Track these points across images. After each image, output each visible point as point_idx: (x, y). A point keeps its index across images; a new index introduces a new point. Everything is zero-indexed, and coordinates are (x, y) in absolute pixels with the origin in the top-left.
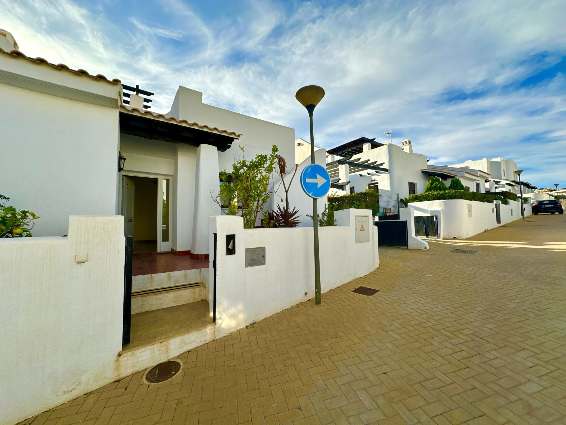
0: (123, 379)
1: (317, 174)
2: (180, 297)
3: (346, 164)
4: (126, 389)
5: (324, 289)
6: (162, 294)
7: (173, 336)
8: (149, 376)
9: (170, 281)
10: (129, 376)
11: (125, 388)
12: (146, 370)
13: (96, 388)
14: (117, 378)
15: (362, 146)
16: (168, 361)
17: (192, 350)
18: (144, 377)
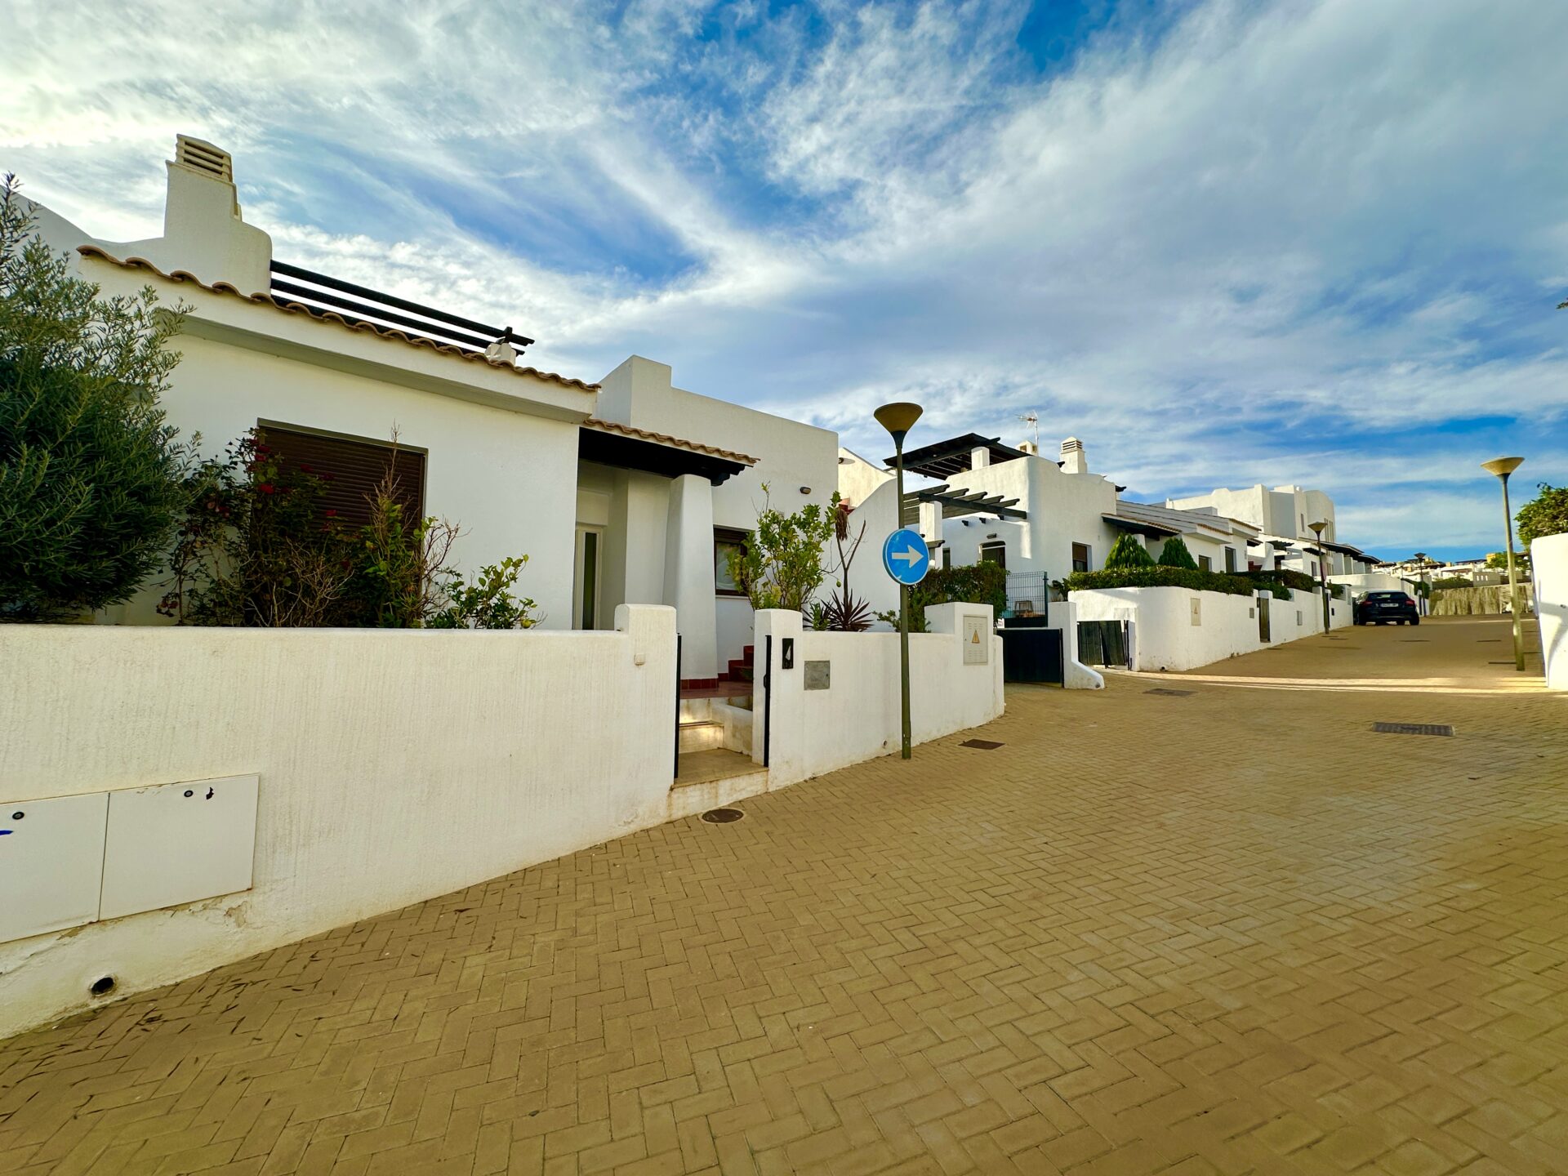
0: (675, 821)
1: (909, 546)
2: (687, 740)
3: (936, 502)
4: (689, 827)
7: (722, 778)
8: (708, 819)
10: (681, 819)
11: (686, 826)
12: (696, 815)
13: (650, 826)
14: (669, 819)
15: (970, 453)
16: (719, 809)
17: (743, 801)
18: (702, 820)
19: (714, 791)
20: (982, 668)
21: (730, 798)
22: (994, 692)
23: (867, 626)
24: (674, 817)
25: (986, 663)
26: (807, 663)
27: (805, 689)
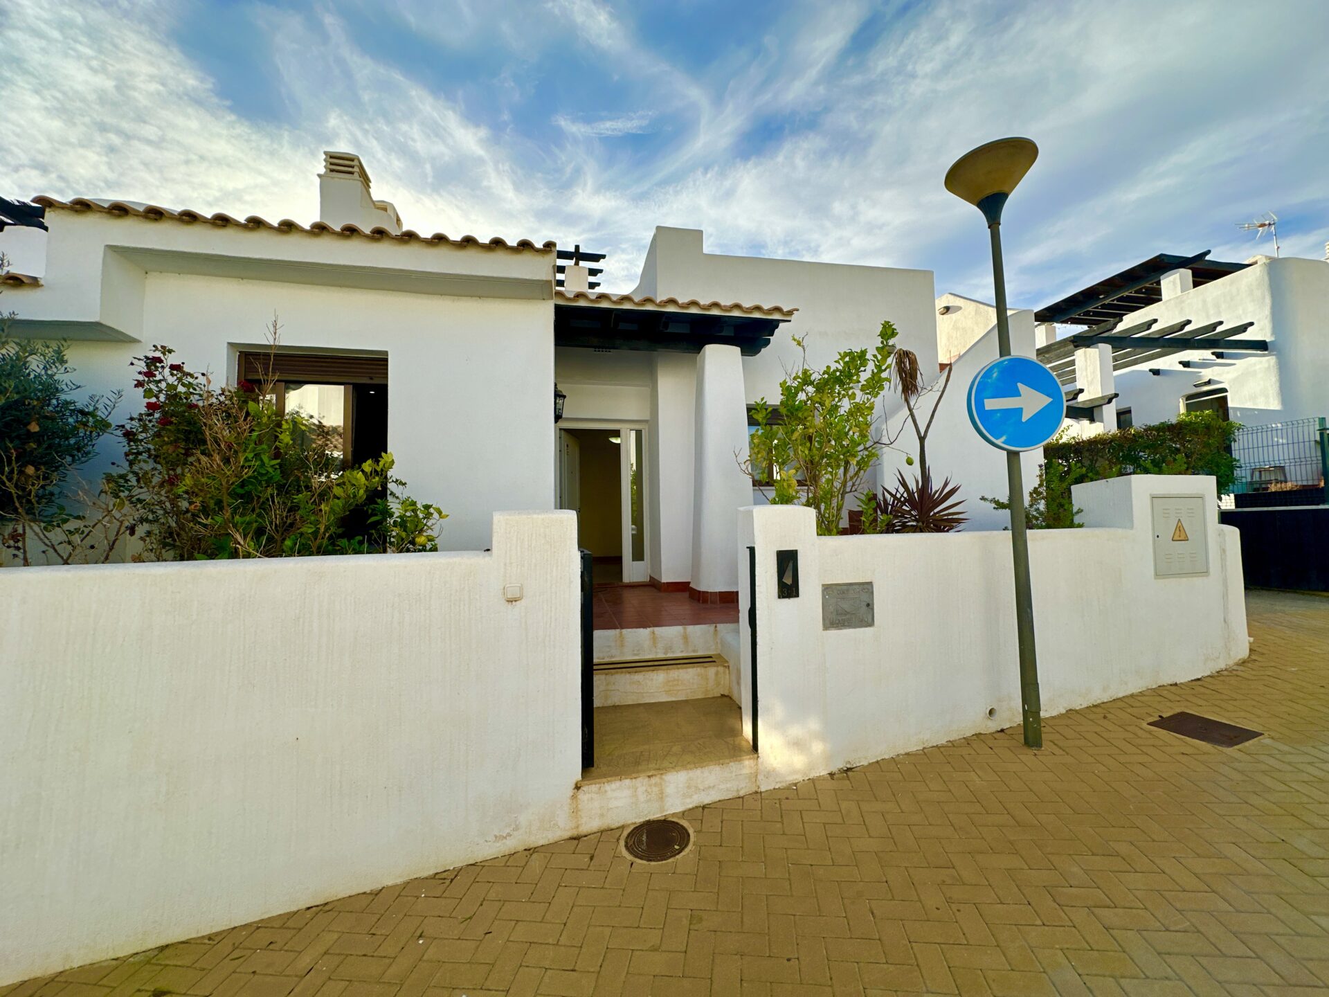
0: (586, 836)
1: (1019, 385)
2: (676, 683)
3: (1100, 345)
4: (592, 858)
5: (1050, 706)
6: (643, 673)
7: (673, 768)
8: (631, 843)
9: (655, 647)
10: (595, 833)
11: (590, 856)
12: (623, 827)
13: (541, 842)
14: (574, 833)
15: (1159, 283)
16: (663, 818)
17: (711, 806)
18: (622, 843)
19: (655, 789)
20: (1197, 581)
21: (688, 800)
22: (1225, 621)
23: (958, 521)
24: (584, 829)
25: (1206, 573)
26: (827, 589)
27: (826, 628)
